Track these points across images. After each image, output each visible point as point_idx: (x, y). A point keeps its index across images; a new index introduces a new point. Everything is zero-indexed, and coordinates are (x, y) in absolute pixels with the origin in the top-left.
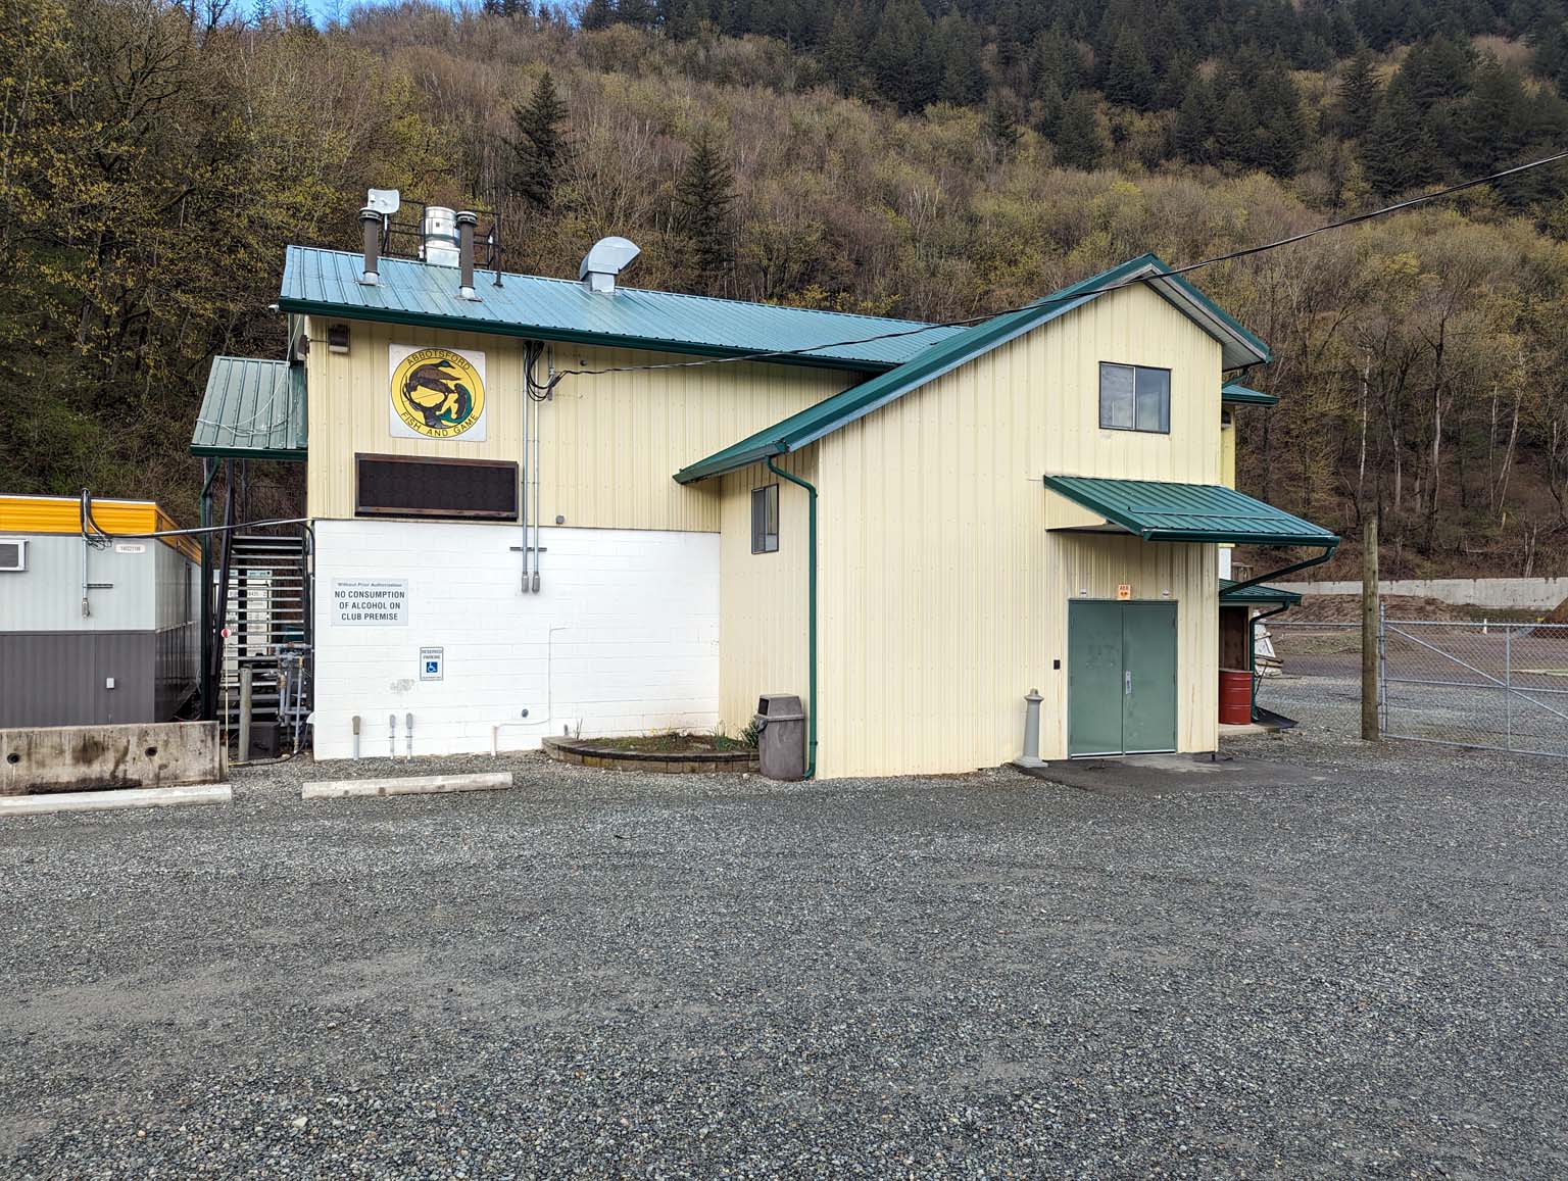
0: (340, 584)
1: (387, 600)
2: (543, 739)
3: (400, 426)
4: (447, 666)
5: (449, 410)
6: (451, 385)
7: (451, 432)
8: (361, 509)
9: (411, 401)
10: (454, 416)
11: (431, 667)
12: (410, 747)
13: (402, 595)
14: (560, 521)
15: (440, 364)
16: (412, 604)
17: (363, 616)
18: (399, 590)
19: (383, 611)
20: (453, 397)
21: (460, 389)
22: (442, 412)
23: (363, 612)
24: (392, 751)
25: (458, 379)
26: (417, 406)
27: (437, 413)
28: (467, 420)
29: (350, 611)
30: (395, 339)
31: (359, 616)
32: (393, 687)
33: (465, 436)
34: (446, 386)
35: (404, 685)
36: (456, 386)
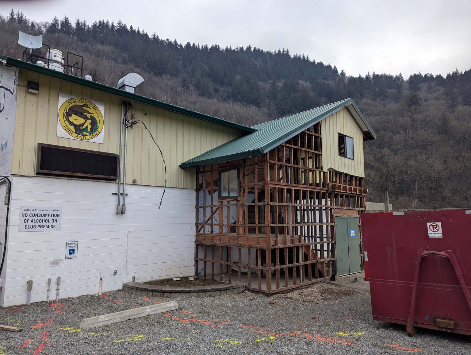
0: (25, 210)
1: (50, 218)
2: (123, 284)
3: (62, 132)
4: (80, 251)
5: (87, 127)
6: (88, 116)
7: (87, 137)
8: (41, 171)
9: (68, 120)
11: (71, 252)
12: (57, 294)
13: (58, 215)
14: (134, 182)
15: (84, 106)
16: (63, 221)
17: (37, 227)
18: (57, 213)
19: (47, 224)
20: (89, 122)
21: (93, 119)
23: (37, 224)
24: (48, 297)
25: (92, 114)
26: (72, 124)
27: (81, 128)
28: (95, 133)
29: (30, 224)
30: (61, 91)
31: (35, 227)
32: (51, 263)
33: (94, 140)
34: (86, 116)
35: (56, 262)
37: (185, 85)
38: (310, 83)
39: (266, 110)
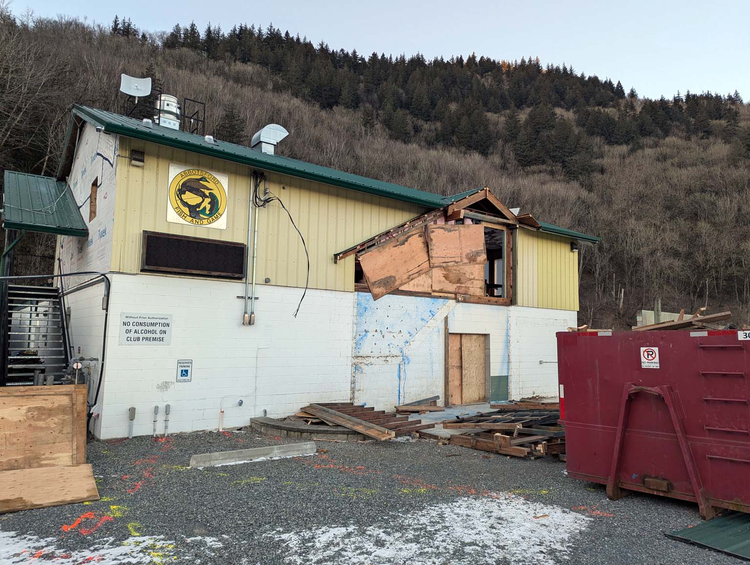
0: (127, 317)
1: (158, 328)
2: (251, 419)
3: (173, 216)
4: (195, 372)
5: (205, 208)
6: (207, 192)
7: (205, 221)
8: (146, 267)
9: (181, 200)
10: (208, 212)
11: (184, 373)
12: (166, 427)
13: (168, 325)
14: (267, 281)
15: (201, 179)
16: (174, 331)
17: (141, 339)
18: (166, 321)
19: (154, 336)
20: (208, 200)
21: (212, 196)
22: (201, 209)
23: (141, 336)
24: (155, 430)
25: (212, 190)
26: (185, 204)
27: (198, 209)
28: (215, 216)
29: (132, 335)
30: (173, 159)
31: (138, 339)
32: (159, 387)
33: (214, 225)
34: (204, 193)
35: (165, 386)
36: (210, 193)
37: (368, 123)
38: (575, 113)
39: (497, 159)
